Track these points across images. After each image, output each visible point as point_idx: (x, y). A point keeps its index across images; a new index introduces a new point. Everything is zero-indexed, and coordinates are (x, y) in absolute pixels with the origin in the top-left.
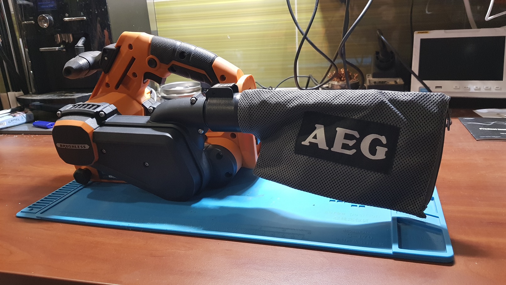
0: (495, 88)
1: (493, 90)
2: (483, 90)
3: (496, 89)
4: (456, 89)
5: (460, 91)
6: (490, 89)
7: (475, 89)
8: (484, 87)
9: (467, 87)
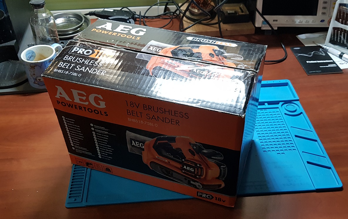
2: (304, 23)
3: (312, 22)
4: (287, 21)
5: (289, 23)
6: (309, 22)
8: (305, 21)
9: (294, 21)
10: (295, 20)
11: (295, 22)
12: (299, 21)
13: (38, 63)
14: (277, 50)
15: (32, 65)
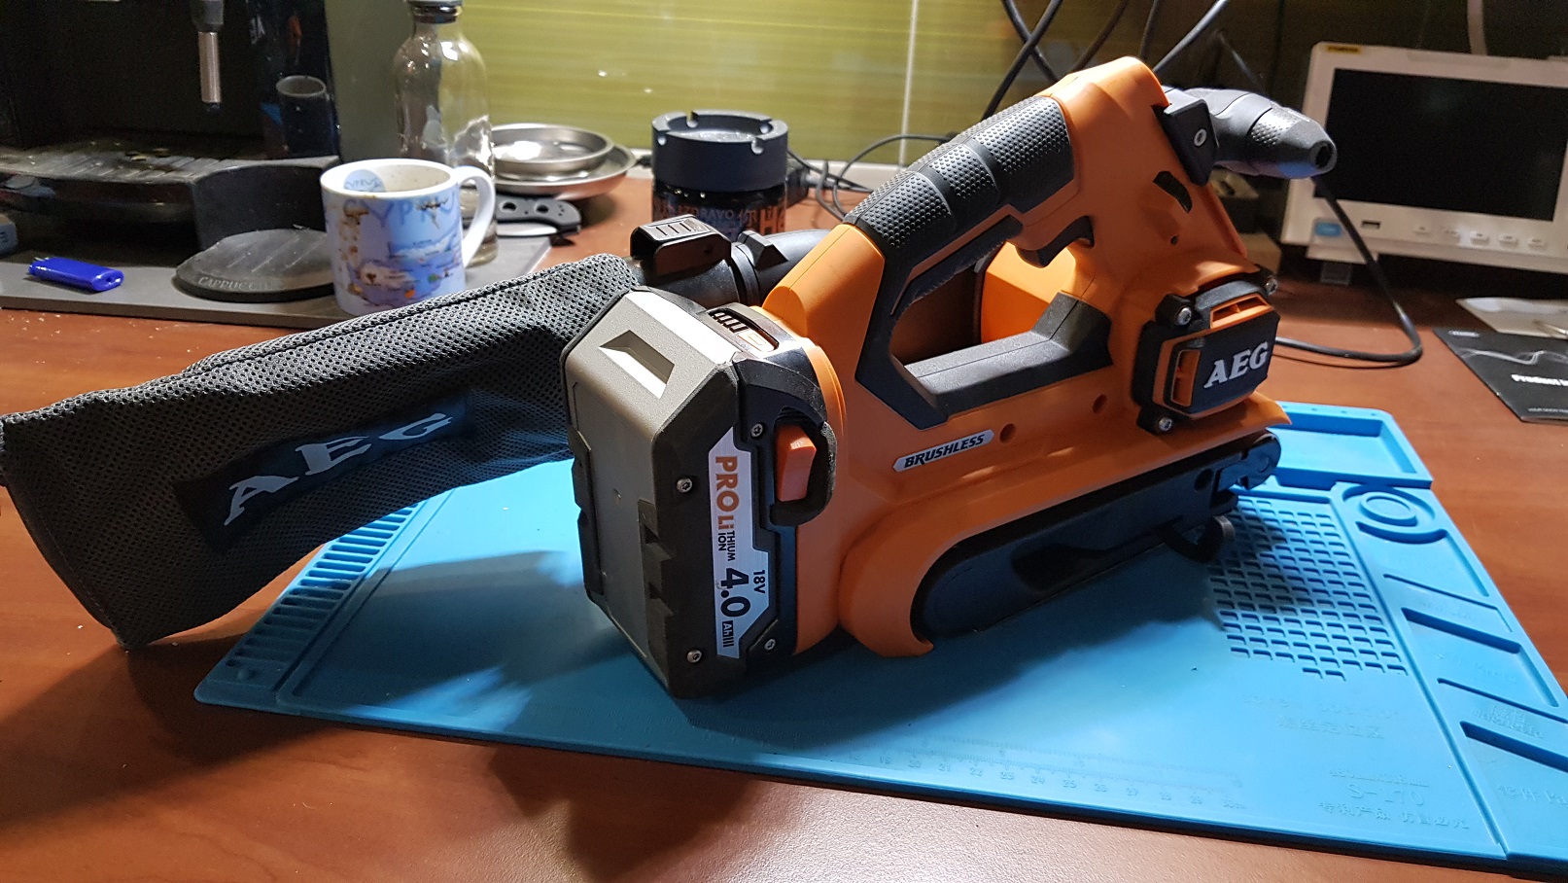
0: (1530, 241)
1: (1525, 247)
2: (1495, 245)
3: (1531, 246)
4: (1422, 232)
5: (1431, 240)
6: (1516, 244)
7: (1475, 241)
8: (1501, 237)
9: (1453, 233)
10: (1457, 231)
11: (1458, 239)
12: (1473, 234)
13: (374, 199)
14: (1375, 329)
15: (351, 208)
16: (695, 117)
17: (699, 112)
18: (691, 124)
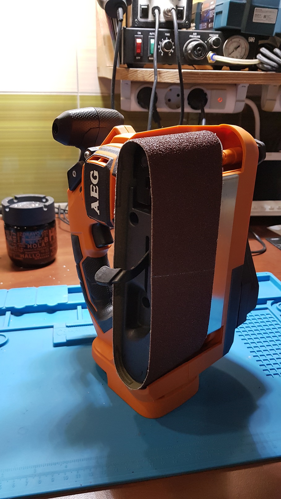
2: (276, 210)
5: (258, 210)
7: (270, 209)
8: (277, 207)
11: (265, 209)
16: (16, 198)
17: (18, 196)
18: (15, 201)
